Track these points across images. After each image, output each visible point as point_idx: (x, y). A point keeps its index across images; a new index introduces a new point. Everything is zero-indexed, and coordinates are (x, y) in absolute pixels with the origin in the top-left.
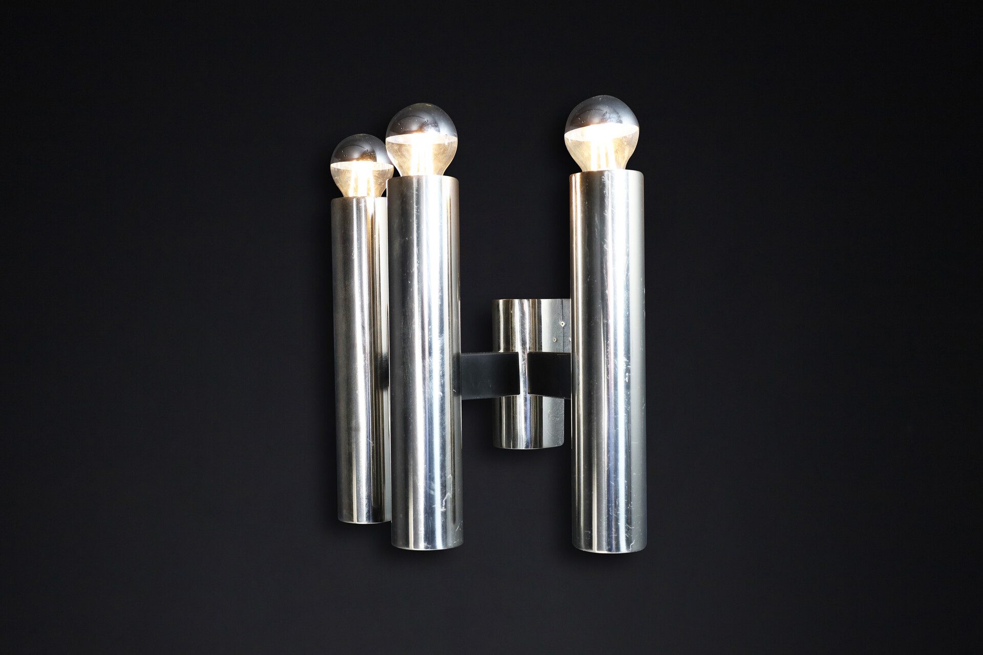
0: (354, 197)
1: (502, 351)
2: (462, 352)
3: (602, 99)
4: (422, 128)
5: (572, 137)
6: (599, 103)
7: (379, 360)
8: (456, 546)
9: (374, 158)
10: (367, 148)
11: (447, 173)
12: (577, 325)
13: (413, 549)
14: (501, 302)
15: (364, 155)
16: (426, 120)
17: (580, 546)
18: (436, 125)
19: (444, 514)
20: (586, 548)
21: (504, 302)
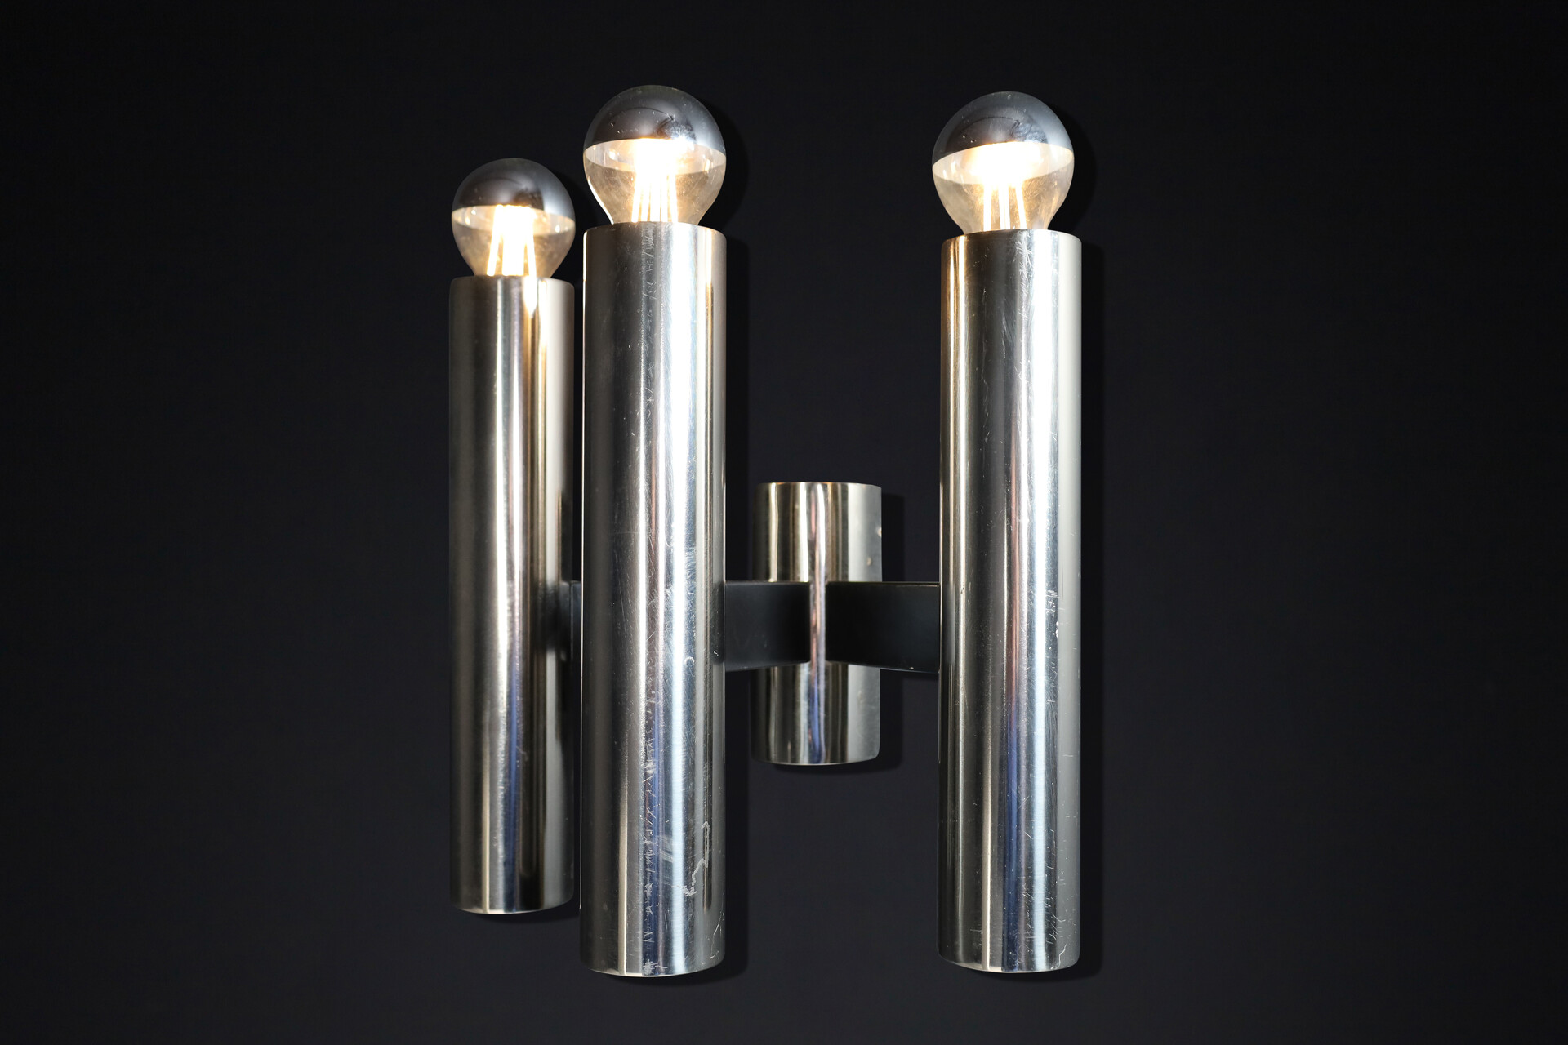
0: (496, 278)
1: (773, 578)
2: (726, 579)
3: (1012, 98)
4: (661, 130)
5: (947, 169)
6: (1006, 104)
7: (541, 592)
8: (714, 964)
9: (538, 204)
10: (526, 185)
11: (704, 222)
12: (955, 526)
13: (626, 974)
14: (773, 488)
15: (519, 198)
16: (667, 115)
17: (955, 958)
18: (689, 127)
19: (689, 902)
20: (967, 960)
21: (777, 487)
